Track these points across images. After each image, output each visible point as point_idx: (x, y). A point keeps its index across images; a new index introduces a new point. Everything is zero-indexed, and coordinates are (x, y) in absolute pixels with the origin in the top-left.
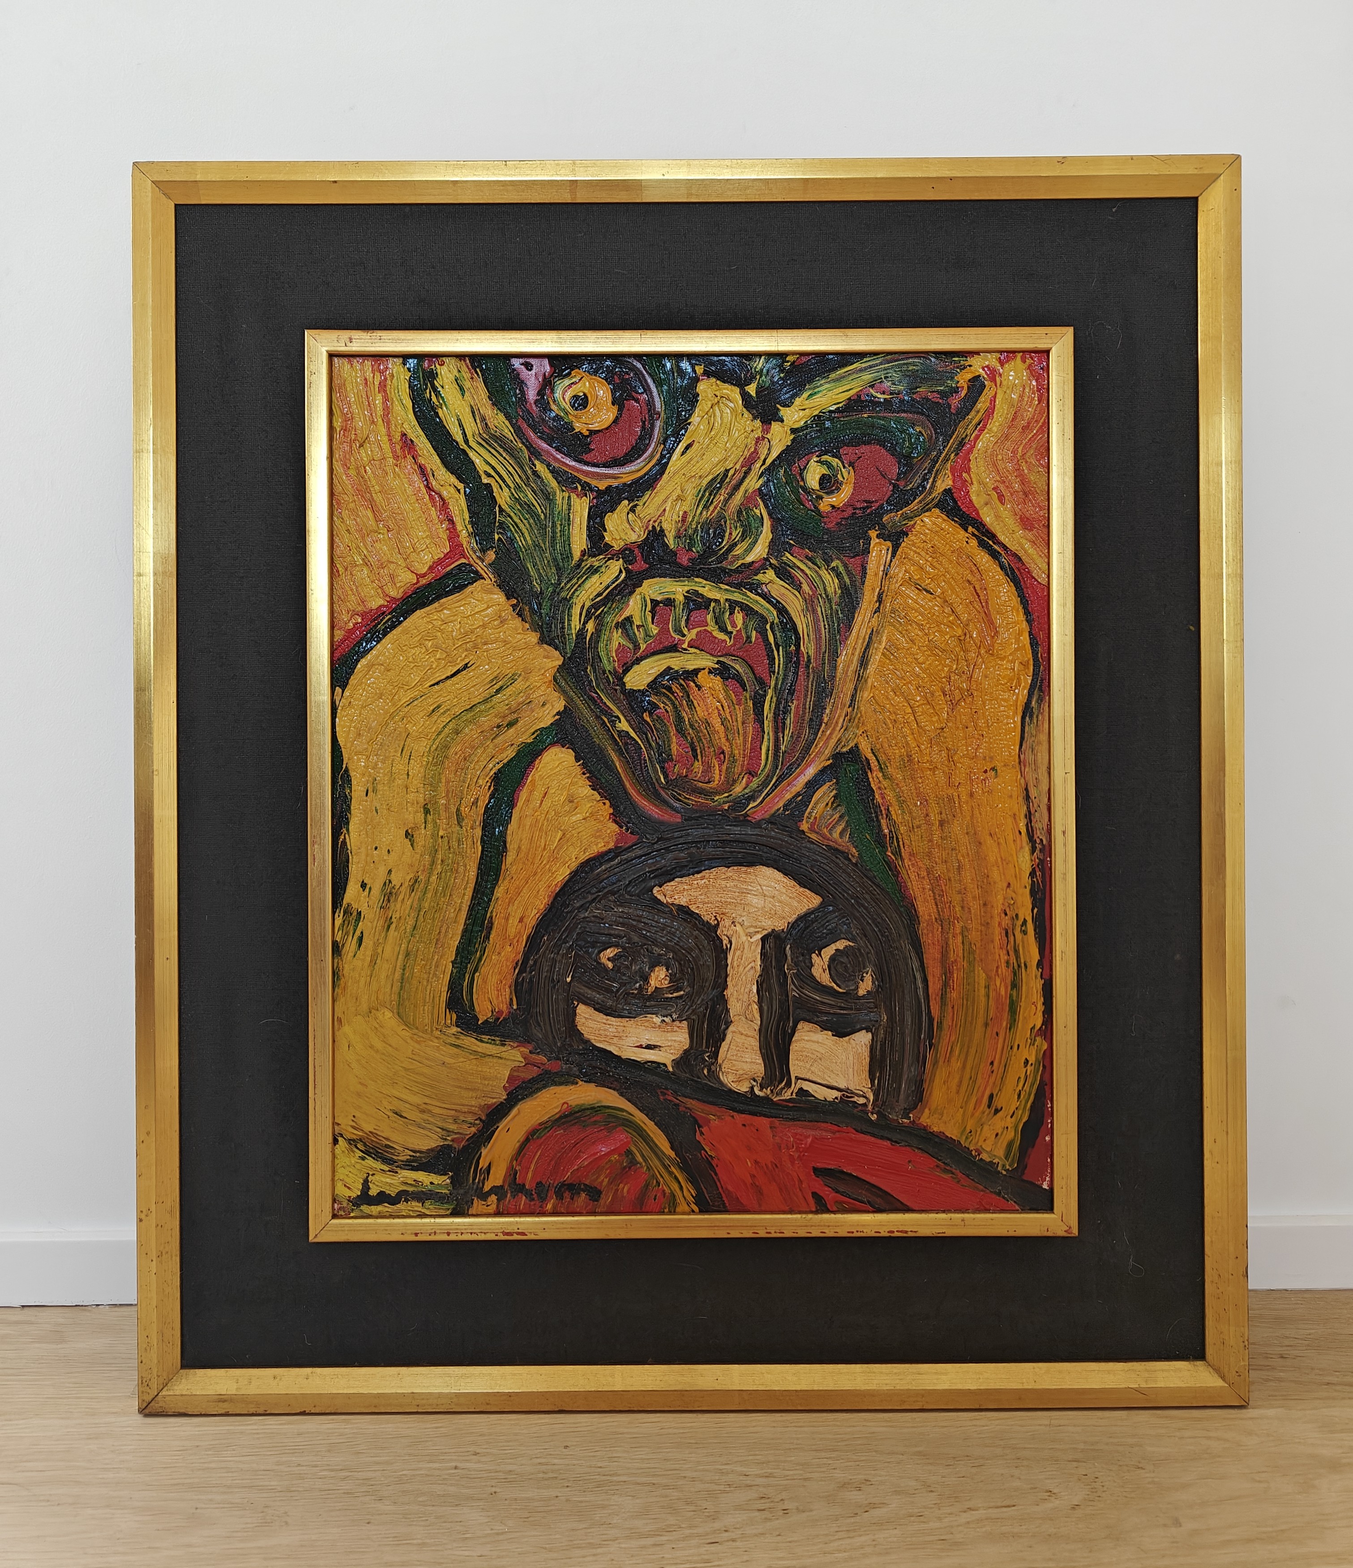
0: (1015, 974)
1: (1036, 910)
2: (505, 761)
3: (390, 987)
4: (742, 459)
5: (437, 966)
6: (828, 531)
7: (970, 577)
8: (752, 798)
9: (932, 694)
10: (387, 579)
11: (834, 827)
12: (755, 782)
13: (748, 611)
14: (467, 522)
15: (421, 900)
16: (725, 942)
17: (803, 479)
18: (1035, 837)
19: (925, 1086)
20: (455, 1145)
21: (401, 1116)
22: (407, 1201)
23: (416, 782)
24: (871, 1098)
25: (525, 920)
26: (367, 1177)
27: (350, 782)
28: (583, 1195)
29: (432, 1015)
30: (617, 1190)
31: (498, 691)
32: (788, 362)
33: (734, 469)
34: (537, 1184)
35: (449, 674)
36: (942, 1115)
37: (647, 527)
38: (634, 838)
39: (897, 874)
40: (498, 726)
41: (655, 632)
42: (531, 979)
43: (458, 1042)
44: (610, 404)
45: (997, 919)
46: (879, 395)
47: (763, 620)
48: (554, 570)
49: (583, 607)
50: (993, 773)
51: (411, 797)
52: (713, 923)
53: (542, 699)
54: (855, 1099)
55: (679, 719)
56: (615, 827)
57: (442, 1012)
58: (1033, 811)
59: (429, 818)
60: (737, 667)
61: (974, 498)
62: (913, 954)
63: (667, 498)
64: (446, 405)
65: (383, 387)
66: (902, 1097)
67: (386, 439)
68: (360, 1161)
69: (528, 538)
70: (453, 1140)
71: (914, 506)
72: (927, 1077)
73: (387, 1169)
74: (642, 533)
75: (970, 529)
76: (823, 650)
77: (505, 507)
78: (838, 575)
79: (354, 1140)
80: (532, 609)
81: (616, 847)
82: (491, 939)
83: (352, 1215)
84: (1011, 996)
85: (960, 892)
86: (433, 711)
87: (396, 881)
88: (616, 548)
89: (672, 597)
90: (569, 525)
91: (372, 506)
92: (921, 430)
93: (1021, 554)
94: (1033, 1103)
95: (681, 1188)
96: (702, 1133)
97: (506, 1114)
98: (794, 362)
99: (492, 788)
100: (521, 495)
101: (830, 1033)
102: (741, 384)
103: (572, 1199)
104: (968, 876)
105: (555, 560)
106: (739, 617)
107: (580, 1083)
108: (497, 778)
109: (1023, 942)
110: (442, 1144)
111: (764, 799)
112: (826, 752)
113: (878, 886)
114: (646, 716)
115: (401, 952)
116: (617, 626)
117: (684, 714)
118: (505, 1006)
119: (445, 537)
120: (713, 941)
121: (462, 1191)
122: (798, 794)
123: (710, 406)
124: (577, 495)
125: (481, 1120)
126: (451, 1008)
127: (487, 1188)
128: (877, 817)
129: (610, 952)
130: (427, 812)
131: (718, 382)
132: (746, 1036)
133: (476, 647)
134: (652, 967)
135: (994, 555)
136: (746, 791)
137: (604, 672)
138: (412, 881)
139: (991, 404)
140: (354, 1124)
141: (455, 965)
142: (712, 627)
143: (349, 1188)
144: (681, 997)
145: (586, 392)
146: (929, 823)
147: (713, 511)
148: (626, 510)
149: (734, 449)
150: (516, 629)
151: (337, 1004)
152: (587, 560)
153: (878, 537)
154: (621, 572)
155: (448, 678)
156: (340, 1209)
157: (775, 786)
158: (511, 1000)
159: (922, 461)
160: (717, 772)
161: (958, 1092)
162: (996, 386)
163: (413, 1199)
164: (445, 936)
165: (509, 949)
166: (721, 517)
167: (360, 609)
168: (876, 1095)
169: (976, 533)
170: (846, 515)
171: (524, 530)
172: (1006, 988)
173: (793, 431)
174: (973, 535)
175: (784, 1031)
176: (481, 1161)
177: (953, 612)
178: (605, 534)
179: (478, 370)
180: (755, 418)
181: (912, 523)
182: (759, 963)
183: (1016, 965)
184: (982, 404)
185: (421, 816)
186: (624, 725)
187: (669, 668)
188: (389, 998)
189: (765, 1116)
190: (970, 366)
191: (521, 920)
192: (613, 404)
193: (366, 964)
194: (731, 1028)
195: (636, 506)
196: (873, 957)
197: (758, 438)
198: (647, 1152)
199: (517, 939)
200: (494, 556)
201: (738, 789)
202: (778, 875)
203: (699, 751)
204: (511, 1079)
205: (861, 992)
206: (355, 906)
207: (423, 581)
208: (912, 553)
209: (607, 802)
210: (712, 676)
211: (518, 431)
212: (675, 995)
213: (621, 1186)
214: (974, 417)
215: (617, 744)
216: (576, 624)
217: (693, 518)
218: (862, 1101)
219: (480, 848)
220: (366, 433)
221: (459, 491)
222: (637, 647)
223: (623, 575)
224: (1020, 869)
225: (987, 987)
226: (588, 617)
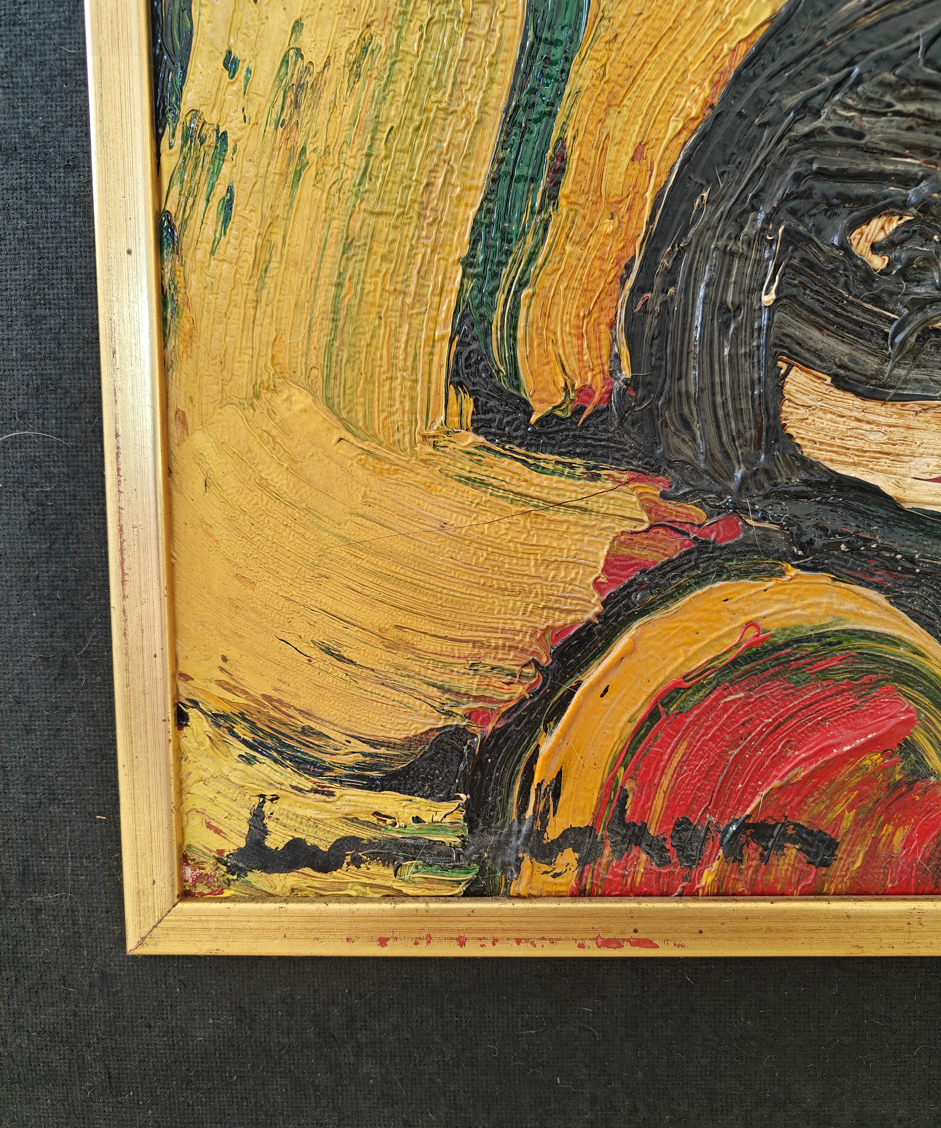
21: (341, 658)
26: (261, 806)
28: (792, 851)
29: (412, 399)
34: (678, 824)
57: (437, 393)
68: (242, 766)
70: (469, 715)
73: (309, 785)
79: (225, 717)
82: (563, 202)
83: (227, 893)
97: (600, 653)
103: (764, 859)
107: (793, 572)
110: (441, 724)
115: (332, 240)
118: (599, 377)
126: (460, 384)
129: (879, 228)
140: (224, 677)
141: (471, 271)
143: (218, 831)
156: (198, 879)
158: (616, 358)
165: (609, 226)
188: (303, 360)
199: (628, 201)
204: (613, 564)
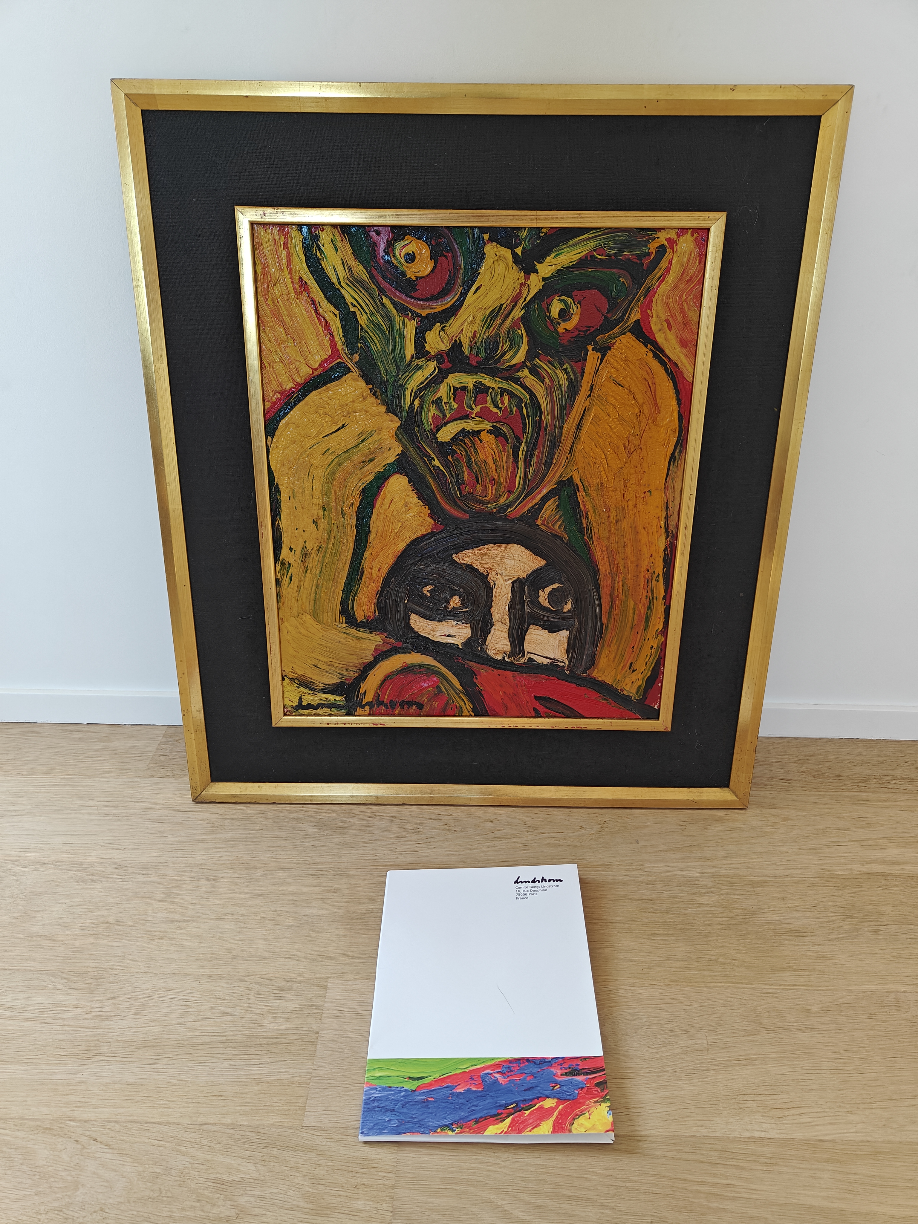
0: (650, 603)
1: (665, 569)
2: (368, 482)
3: (308, 602)
4: (511, 297)
5: (334, 592)
6: (561, 345)
7: (647, 377)
8: (509, 506)
9: (618, 448)
10: (294, 371)
11: (556, 522)
12: (512, 497)
13: (511, 394)
14: (341, 336)
15: (324, 557)
16: (491, 584)
17: (548, 311)
18: (669, 530)
19: (596, 658)
20: (347, 682)
22: (322, 708)
23: (317, 493)
24: (567, 663)
25: (381, 569)
27: (279, 491)
28: (414, 707)
29: (332, 617)
30: (432, 704)
31: (363, 441)
32: (543, 233)
33: (506, 304)
34: (390, 701)
35: (334, 430)
36: (604, 672)
37: (452, 341)
38: (443, 527)
39: (589, 549)
40: (363, 462)
41: (456, 407)
42: (385, 600)
43: (347, 631)
44: (429, 259)
45: (643, 574)
46: (599, 257)
47: (521, 400)
48: (394, 367)
49: (412, 390)
50: (649, 494)
51: (315, 501)
52: (485, 573)
53: (389, 446)
54: (558, 663)
55: (469, 460)
56: (431, 521)
57: (337, 616)
58: (669, 516)
59: (326, 513)
60: (504, 429)
61: (652, 326)
62: (595, 591)
63: (465, 321)
64: (326, 258)
65: (286, 246)
66: (583, 663)
67: (289, 280)
69: (379, 346)
71: (616, 330)
72: (598, 653)
74: (448, 345)
75: (649, 346)
76: (555, 420)
77: (364, 326)
78: (567, 373)
80: (382, 392)
81: (432, 532)
82: (363, 580)
84: (647, 614)
85: (623, 559)
86: (325, 452)
87: (309, 547)
88: (433, 354)
89: (466, 385)
90: (403, 338)
91: (283, 324)
92: (625, 281)
93: (678, 363)
94: (654, 667)
95: (465, 704)
96: (476, 678)
97: (373, 667)
98: (546, 233)
99: (361, 497)
100: (374, 318)
101: (547, 631)
102: (512, 247)
103: (408, 709)
104: (629, 550)
105: (395, 360)
106: (506, 399)
107: (413, 653)
108: (364, 492)
109: (656, 586)
111: (516, 507)
112: (554, 480)
113: (578, 555)
114: (450, 458)
115: (314, 585)
116: (433, 402)
117: (472, 457)
118: (372, 614)
119: (328, 345)
120: (485, 583)
121: (351, 704)
122: (536, 504)
123: (492, 262)
124: (409, 319)
125: (360, 670)
126: (342, 614)
127: (364, 703)
128: (580, 517)
129: (429, 588)
130: (324, 509)
131: (498, 245)
132: (502, 631)
133: (349, 413)
134: (451, 597)
135: (662, 363)
136: (507, 502)
137: (425, 430)
138: (318, 547)
139: (669, 264)
141: (344, 594)
142: (490, 405)
144: (467, 611)
145: (414, 251)
146: (610, 521)
147: (492, 331)
148: (439, 329)
149: (507, 290)
150: (372, 403)
151: (280, 611)
152: (414, 361)
153: (593, 350)
154: (435, 369)
155: (333, 433)
157: (523, 499)
158: (375, 611)
159: (624, 301)
160: (490, 491)
161: (613, 661)
162: (673, 252)
163: (326, 707)
164: (338, 577)
165: (373, 585)
166: (497, 335)
167: (279, 389)
168: (570, 662)
169: (652, 348)
170: (574, 335)
171: (376, 341)
172: (644, 609)
173: (544, 279)
174: (651, 350)
175: (522, 629)
176: (361, 689)
177: (634, 398)
178: (425, 344)
179: (345, 235)
180: (521, 270)
181: (614, 341)
182: (510, 595)
183: (651, 598)
184: (663, 264)
185: (321, 512)
186: (436, 463)
187: (464, 429)
189: (511, 671)
190: (658, 238)
191: (379, 570)
192: (431, 260)
193: (295, 591)
194: (494, 627)
195: (445, 326)
196: (573, 592)
197: (522, 284)
198: (447, 686)
199: (377, 579)
200: (358, 358)
201: (502, 501)
202: (522, 549)
203: (480, 479)
204: (375, 650)
205: (565, 610)
206: (287, 560)
207: (316, 373)
208: (613, 360)
209: (427, 506)
210: (489, 435)
211: (371, 276)
212: (464, 610)
213: (434, 702)
214: (658, 272)
215: (433, 474)
216: (408, 401)
217: (480, 335)
218: (562, 664)
219: (355, 530)
220: (277, 277)
221: (336, 315)
222: (445, 416)
223: (437, 371)
224: (659, 547)
225: (634, 609)
226: (416, 397)
